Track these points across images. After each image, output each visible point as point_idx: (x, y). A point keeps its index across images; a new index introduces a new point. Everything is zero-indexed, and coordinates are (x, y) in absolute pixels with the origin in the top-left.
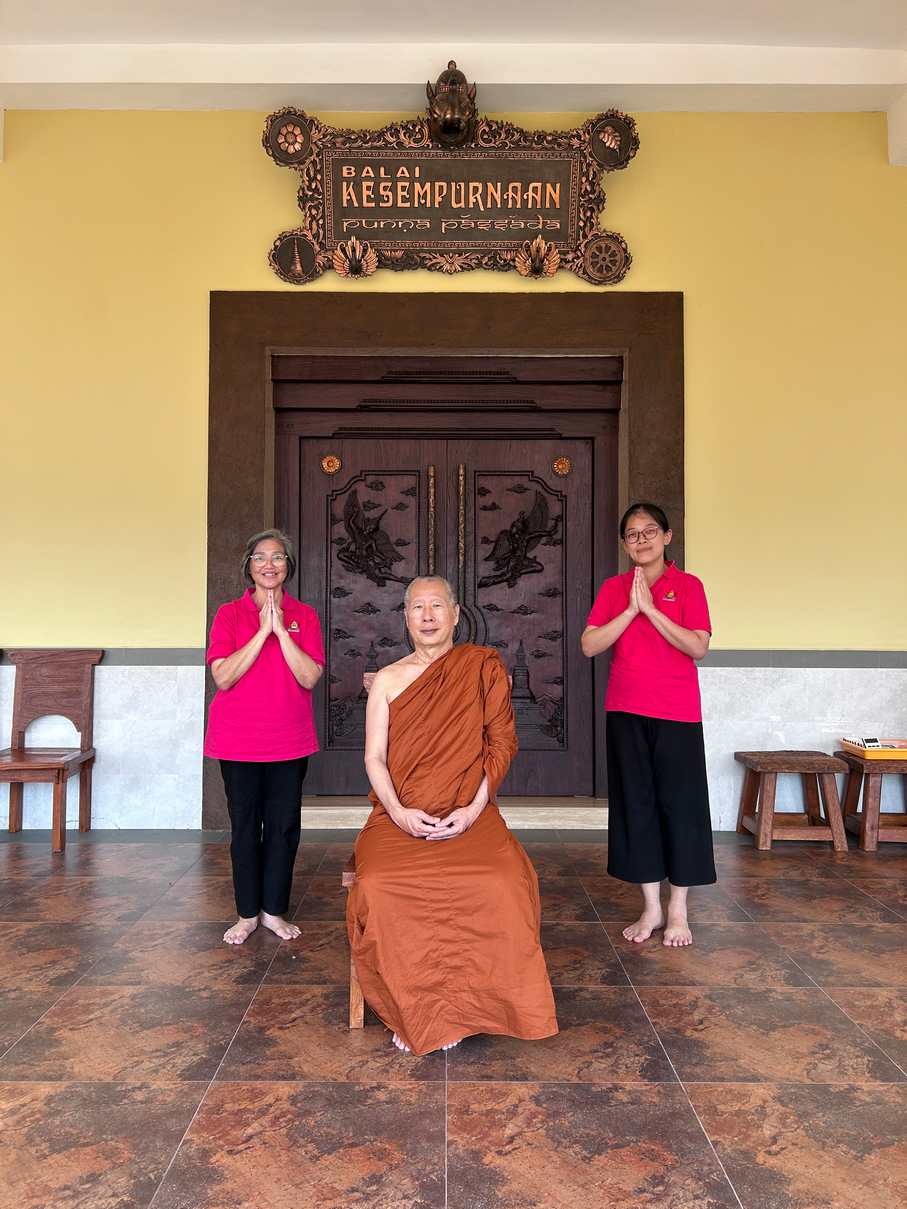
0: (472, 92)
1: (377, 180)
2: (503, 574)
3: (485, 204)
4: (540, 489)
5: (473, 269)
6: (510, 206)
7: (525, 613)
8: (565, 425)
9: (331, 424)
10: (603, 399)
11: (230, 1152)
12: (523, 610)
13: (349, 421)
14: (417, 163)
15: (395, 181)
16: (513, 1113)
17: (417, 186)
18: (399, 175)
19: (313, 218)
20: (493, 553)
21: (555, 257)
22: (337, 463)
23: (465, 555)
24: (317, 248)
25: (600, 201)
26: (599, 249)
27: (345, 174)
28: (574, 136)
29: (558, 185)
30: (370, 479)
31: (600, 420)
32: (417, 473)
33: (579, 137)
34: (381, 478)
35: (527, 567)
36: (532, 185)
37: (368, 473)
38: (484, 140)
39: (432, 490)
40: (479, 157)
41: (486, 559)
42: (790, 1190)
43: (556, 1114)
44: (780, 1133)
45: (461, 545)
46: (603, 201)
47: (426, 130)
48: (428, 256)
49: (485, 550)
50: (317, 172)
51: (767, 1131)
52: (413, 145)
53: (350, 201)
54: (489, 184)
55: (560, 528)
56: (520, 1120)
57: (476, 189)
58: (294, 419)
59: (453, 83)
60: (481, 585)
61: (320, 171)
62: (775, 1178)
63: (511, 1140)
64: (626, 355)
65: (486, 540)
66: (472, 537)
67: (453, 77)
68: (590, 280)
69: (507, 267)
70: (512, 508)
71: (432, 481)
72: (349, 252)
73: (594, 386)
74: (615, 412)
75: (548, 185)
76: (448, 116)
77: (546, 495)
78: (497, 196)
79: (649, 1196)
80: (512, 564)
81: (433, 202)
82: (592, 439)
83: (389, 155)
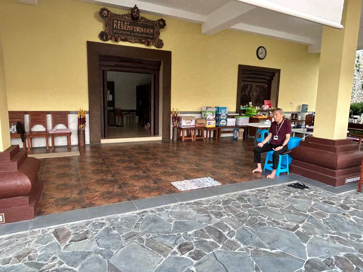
1: (121, 24)
3: (140, 31)
5: (137, 43)
6: (144, 32)
8: (150, 71)
9: (109, 68)
10: (157, 68)
13: (112, 68)
14: (128, 22)
15: (124, 24)
17: (128, 26)
19: (108, 29)
21: (151, 43)
24: (109, 35)
25: (159, 34)
26: (158, 42)
27: (115, 22)
28: (156, 22)
36: (148, 29)
48: (129, 39)
50: (109, 20)
52: (128, 18)
53: (115, 27)
54: (141, 28)
57: (138, 28)
58: (102, 67)
64: (162, 61)
68: (157, 47)
69: (143, 43)
72: (115, 37)
73: (156, 65)
74: (159, 70)
75: (151, 29)
81: (131, 30)
83: (123, 20)
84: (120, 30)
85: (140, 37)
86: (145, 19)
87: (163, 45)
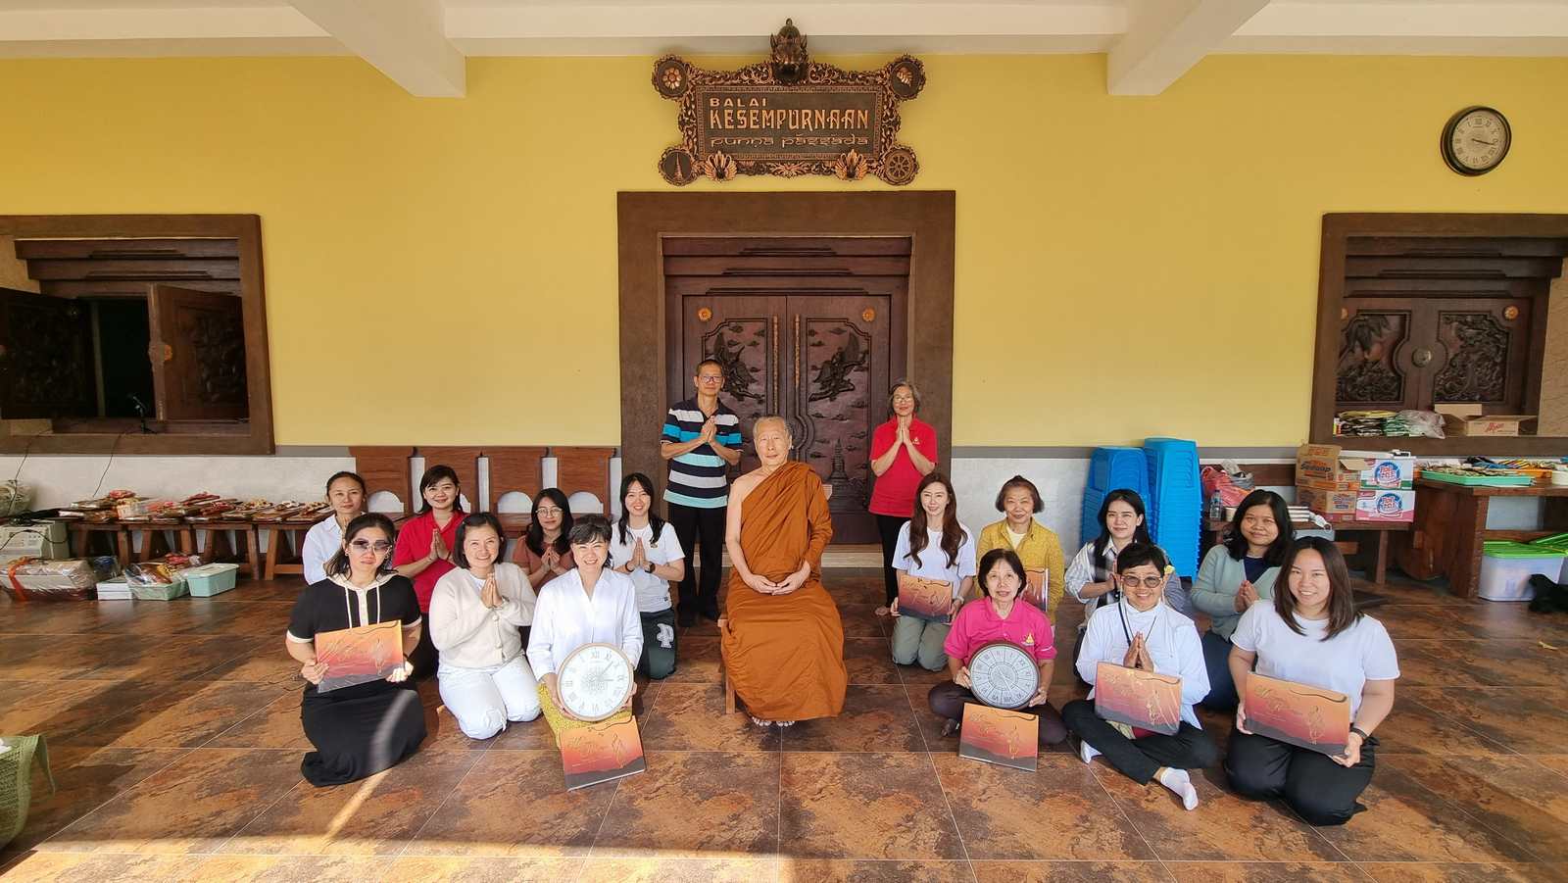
0: (803, 43)
1: (735, 109)
2: (827, 392)
3: (813, 126)
4: (852, 330)
5: (804, 173)
6: (831, 127)
7: (842, 420)
8: (870, 286)
9: (705, 286)
10: (899, 269)
11: (646, 798)
12: (840, 417)
13: (718, 284)
14: (764, 95)
15: (748, 109)
16: (822, 773)
17: (764, 112)
18: (751, 104)
19: (690, 137)
20: (820, 377)
21: (864, 165)
22: (709, 314)
23: (799, 379)
24: (693, 160)
25: (897, 123)
26: (896, 159)
27: (712, 105)
28: (878, 75)
29: (866, 112)
30: (733, 324)
31: (896, 282)
32: (766, 320)
33: (882, 75)
34: (740, 324)
35: (844, 387)
36: (848, 111)
37: (732, 320)
38: (813, 78)
39: (776, 333)
40: (810, 90)
41: (815, 382)
42: (990, 826)
43: (850, 773)
44: (988, 787)
45: (797, 372)
46: (899, 123)
47: (770, 71)
48: (772, 165)
49: (813, 375)
50: (691, 103)
51: (981, 786)
52: (761, 82)
53: (715, 124)
54: (817, 111)
55: (866, 359)
56: (826, 778)
57: (807, 114)
58: (679, 283)
59: (790, 37)
60: (811, 400)
61: (694, 102)
62: (983, 817)
63: (821, 791)
64: (914, 235)
65: (814, 368)
66: (805, 365)
67: (790, 32)
68: (889, 181)
69: (830, 172)
70: (833, 344)
71: (776, 326)
72: (716, 163)
73: (892, 258)
74: (907, 276)
75: (859, 112)
76: (786, 63)
77: (857, 335)
78: (822, 120)
79: (903, 828)
80: (833, 385)
81: (775, 126)
82: (890, 295)
83: (744, 90)
84: (736, 133)
85: (819, 148)
86: (833, 70)
87: (916, 167)
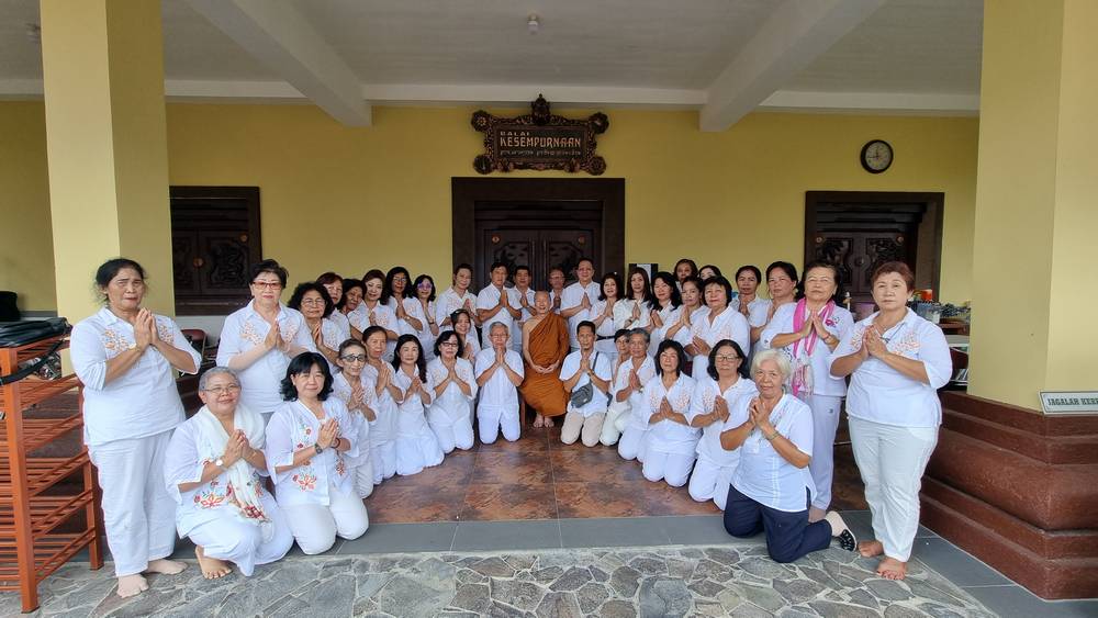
0: (547, 105)
3: (553, 146)
4: (574, 248)
5: (548, 169)
6: (562, 146)
8: (582, 225)
9: (496, 225)
10: (596, 216)
13: (503, 224)
14: (528, 131)
15: (520, 137)
19: (490, 150)
21: (578, 166)
22: (498, 239)
24: (491, 161)
26: (595, 162)
27: (501, 134)
28: (585, 122)
29: (579, 139)
31: (596, 223)
32: (528, 243)
34: (514, 245)
36: (570, 139)
37: (510, 243)
38: (553, 123)
40: (551, 129)
46: (596, 145)
47: (531, 119)
48: (532, 164)
50: (491, 133)
52: (526, 124)
53: (503, 144)
54: (555, 139)
57: (550, 140)
58: (482, 224)
59: (541, 103)
64: (604, 200)
67: (541, 100)
68: (591, 174)
70: (563, 255)
71: (534, 246)
72: (503, 163)
73: (593, 212)
74: (600, 220)
75: (576, 139)
76: (539, 115)
77: (576, 251)
78: (557, 143)
82: (592, 230)
83: (518, 128)
84: (514, 148)
85: (555, 156)
86: (562, 119)
87: (605, 166)
